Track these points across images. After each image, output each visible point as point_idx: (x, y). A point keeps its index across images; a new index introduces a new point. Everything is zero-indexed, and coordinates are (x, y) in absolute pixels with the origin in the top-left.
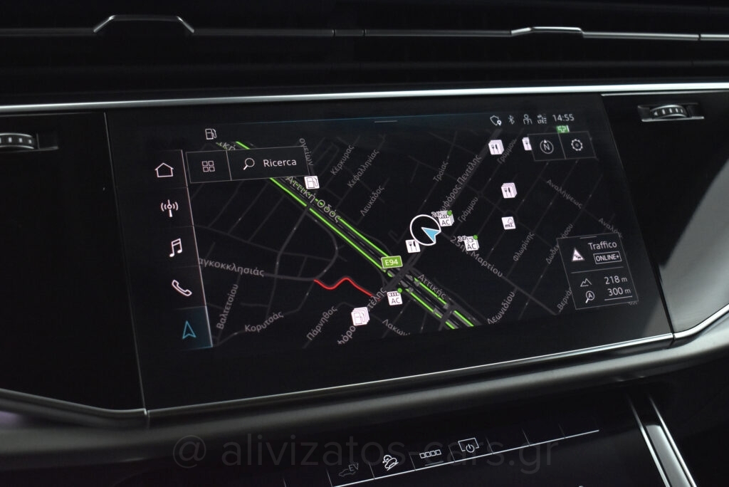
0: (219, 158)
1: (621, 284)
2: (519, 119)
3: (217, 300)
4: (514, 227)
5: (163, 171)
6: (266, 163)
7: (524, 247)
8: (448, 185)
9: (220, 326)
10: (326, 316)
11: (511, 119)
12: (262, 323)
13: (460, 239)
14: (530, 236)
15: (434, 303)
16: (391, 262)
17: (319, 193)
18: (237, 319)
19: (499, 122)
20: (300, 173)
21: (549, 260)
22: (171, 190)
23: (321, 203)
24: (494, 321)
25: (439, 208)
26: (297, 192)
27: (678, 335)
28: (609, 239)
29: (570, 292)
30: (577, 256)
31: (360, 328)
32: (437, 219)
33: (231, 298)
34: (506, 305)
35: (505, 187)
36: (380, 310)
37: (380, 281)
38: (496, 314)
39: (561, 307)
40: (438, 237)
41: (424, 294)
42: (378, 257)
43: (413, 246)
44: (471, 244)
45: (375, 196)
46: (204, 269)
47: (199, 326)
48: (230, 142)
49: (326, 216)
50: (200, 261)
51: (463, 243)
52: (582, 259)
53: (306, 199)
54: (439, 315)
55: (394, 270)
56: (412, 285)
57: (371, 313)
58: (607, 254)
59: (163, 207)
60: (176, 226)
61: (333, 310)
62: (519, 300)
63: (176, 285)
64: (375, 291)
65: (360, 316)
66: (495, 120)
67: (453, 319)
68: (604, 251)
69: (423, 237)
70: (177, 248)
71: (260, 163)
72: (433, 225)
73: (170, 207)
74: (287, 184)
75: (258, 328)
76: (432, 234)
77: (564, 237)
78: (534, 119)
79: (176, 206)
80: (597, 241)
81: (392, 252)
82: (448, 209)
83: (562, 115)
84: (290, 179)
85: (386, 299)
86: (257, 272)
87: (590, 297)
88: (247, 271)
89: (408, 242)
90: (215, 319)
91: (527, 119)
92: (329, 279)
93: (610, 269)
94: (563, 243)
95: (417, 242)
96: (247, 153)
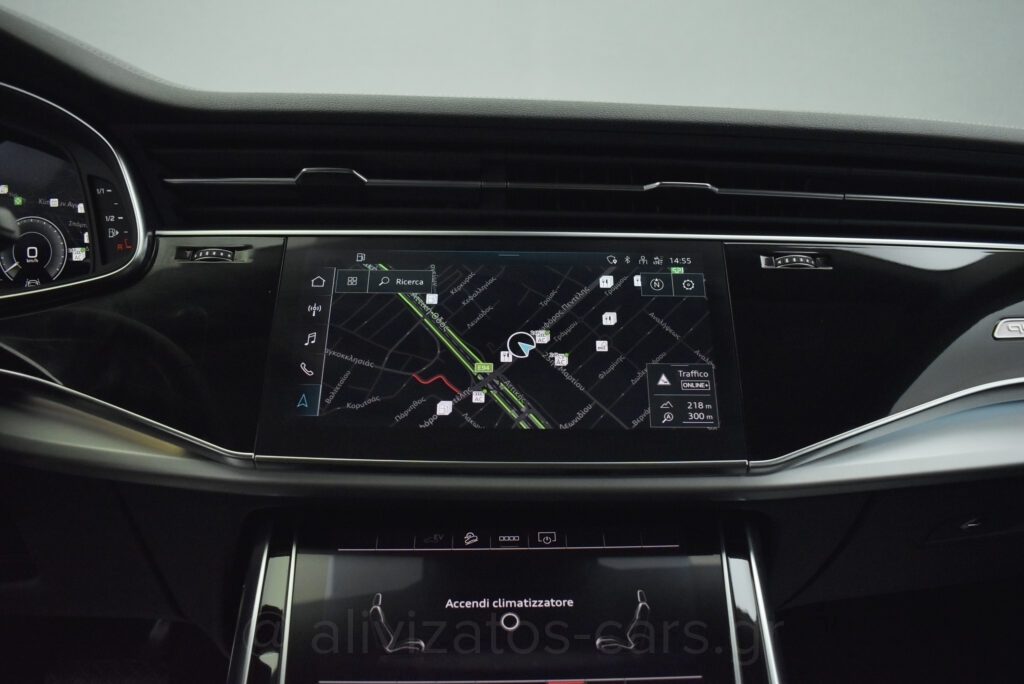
0: (362, 276)
1: (705, 411)
2: (635, 260)
3: (331, 380)
4: (606, 349)
5: (317, 282)
6: (398, 281)
7: (612, 368)
8: (552, 309)
9: (328, 401)
10: (416, 404)
11: (627, 260)
12: (361, 402)
13: (552, 355)
14: (621, 359)
15: (513, 405)
16: (483, 368)
17: (435, 308)
18: (341, 399)
19: (615, 261)
20: (424, 291)
21: (634, 382)
22: (318, 297)
23: (435, 316)
24: (566, 427)
25: (538, 327)
26: (418, 305)
28: (700, 369)
29: (648, 411)
30: (663, 381)
31: (442, 417)
32: (534, 337)
33: (342, 381)
34: (580, 415)
35: (606, 316)
36: (460, 407)
37: (467, 381)
38: (569, 421)
39: (635, 423)
40: (531, 352)
41: (505, 397)
42: (472, 362)
43: (506, 357)
44: (561, 360)
45: (484, 313)
46: (328, 358)
47: (312, 404)
48: (374, 263)
49: (437, 326)
50: (326, 350)
51: (553, 359)
52: (668, 383)
53: (424, 311)
54: (515, 415)
55: (484, 375)
56: (497, 388)
57: (454, 407)
58: (695, 381)
59: (310, 308)
60: (316, 323)
61: (422, 400)
62: (596, 411)
63: (303, 367)
64: (463, 388)
65: (444, 408)
66: (611, 259)
67: (528, 421)
68: (694, 379)
69: (517, 350)
70: (312, 339)
71: (393, 281)
72: (529, 341)
73: (314, 309)
74: (411, 299)
75: (357, 407)
76: (526, 348)
77: (655, 362)
78: (651, 260)
79: (320, 309)
80: (688, 369)
81: (486, 360)
82: (547, 329)
83: (680, 258)
84: (414, 295)
85: (471, 397)
86: (368, 364)
87: (668, 417)
88: (360, 362)
89: (502, 353)
90: (326, 394)
91: (643, 260)
92: (425, 376)
93: (696, 396)
94: (652, 368)
95: (511, 354)
96: (385, 273)
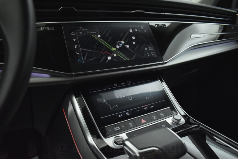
0: (82, 31)
1: (155, 54)
3: (84, 56)
4: (135, 44)
5: (73, 34)
6: (91, 32)
7: (137, 47)
8: (123, 37)
9: (85, 59)
10: (103, 58)
11: (133, 26)
12: (92, 59)
13: (126, 46)
14: (138, 45)
15: (122, 56)
16: (114, 49)
17: (100, 38)
18: (88, 58)
20: (97, 34)
21: (141, 49)
22: (74, 37)
23: (101, 39)
24: (132, 59)
25: (122, 40)
27: (164, 62)
28: (151, 46)
29: (145, 55)
30: (146, 49)
31: (109, 60)
33: (86, 55)
34: (134, 57)
35: (133, 37)
36: (113, 57)
37: (112, 52)
39: (144, 57)
41: (120, 55)
42: (112, 48)
43: (118, 47)
44: (128, 46)
45: (110, 38)
46: (81, 50)
47: (81, 59)
48: (84, 29)
49: (102, 41)
50: (80, 49)
53: (98, 39)
54: (123, 58)
55: (114, 51)
56: (118, 53)
57: (111, 57)
58: (151, 49)
60: (76, 43)
61: (104, 57)
62: (136, 56)
63: (76, 52)
64: (111, 54)
65: (109, 58)
66: (130, 26)
67: (126, 59)
68: (151, 48)
69: (119, 45)
70: (76, 46)
71: (90, 32)
72: (121, 43)
73: (74, 40)
74: (95, 36)
75: (91, 60)
76: (121, 45)
77: (144, 46)
79: (75, 39)
80: (149, 46)
81: (114, 48)
83: (142, 26)
84: (95, 35)
85: (114, 55)
86: (91, 51)
87: (149, 55)
88: (89, 50)
90: (84, 58)
91: (136, 26)
92: (103, 52)
93: (152, 51)
94: (143, 47)
96: (87, 31)
